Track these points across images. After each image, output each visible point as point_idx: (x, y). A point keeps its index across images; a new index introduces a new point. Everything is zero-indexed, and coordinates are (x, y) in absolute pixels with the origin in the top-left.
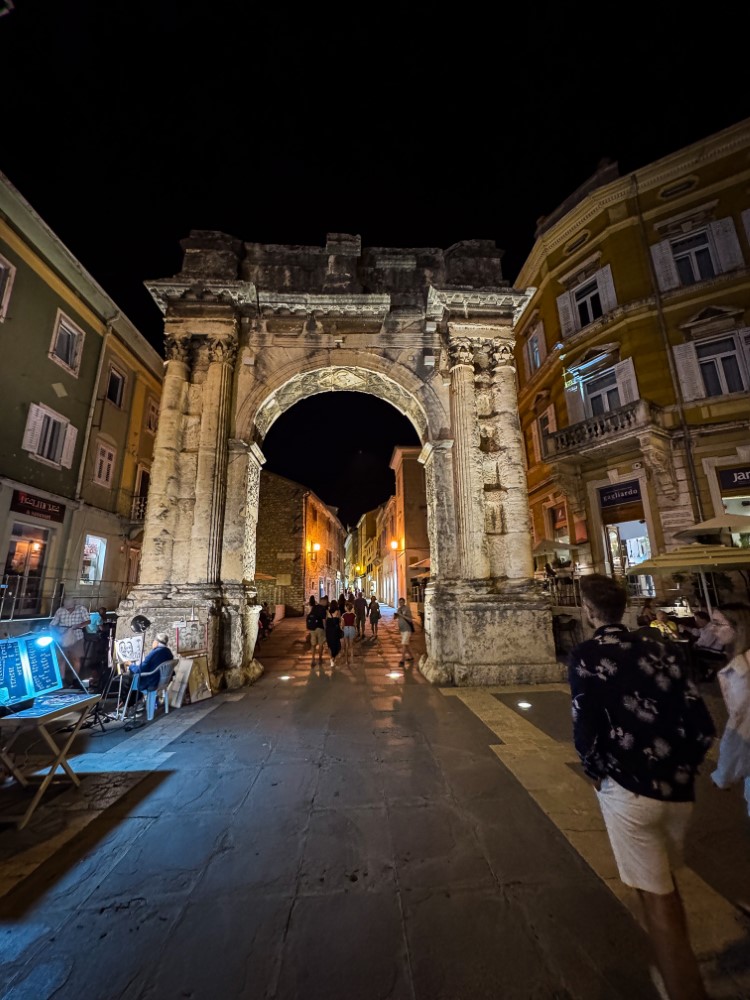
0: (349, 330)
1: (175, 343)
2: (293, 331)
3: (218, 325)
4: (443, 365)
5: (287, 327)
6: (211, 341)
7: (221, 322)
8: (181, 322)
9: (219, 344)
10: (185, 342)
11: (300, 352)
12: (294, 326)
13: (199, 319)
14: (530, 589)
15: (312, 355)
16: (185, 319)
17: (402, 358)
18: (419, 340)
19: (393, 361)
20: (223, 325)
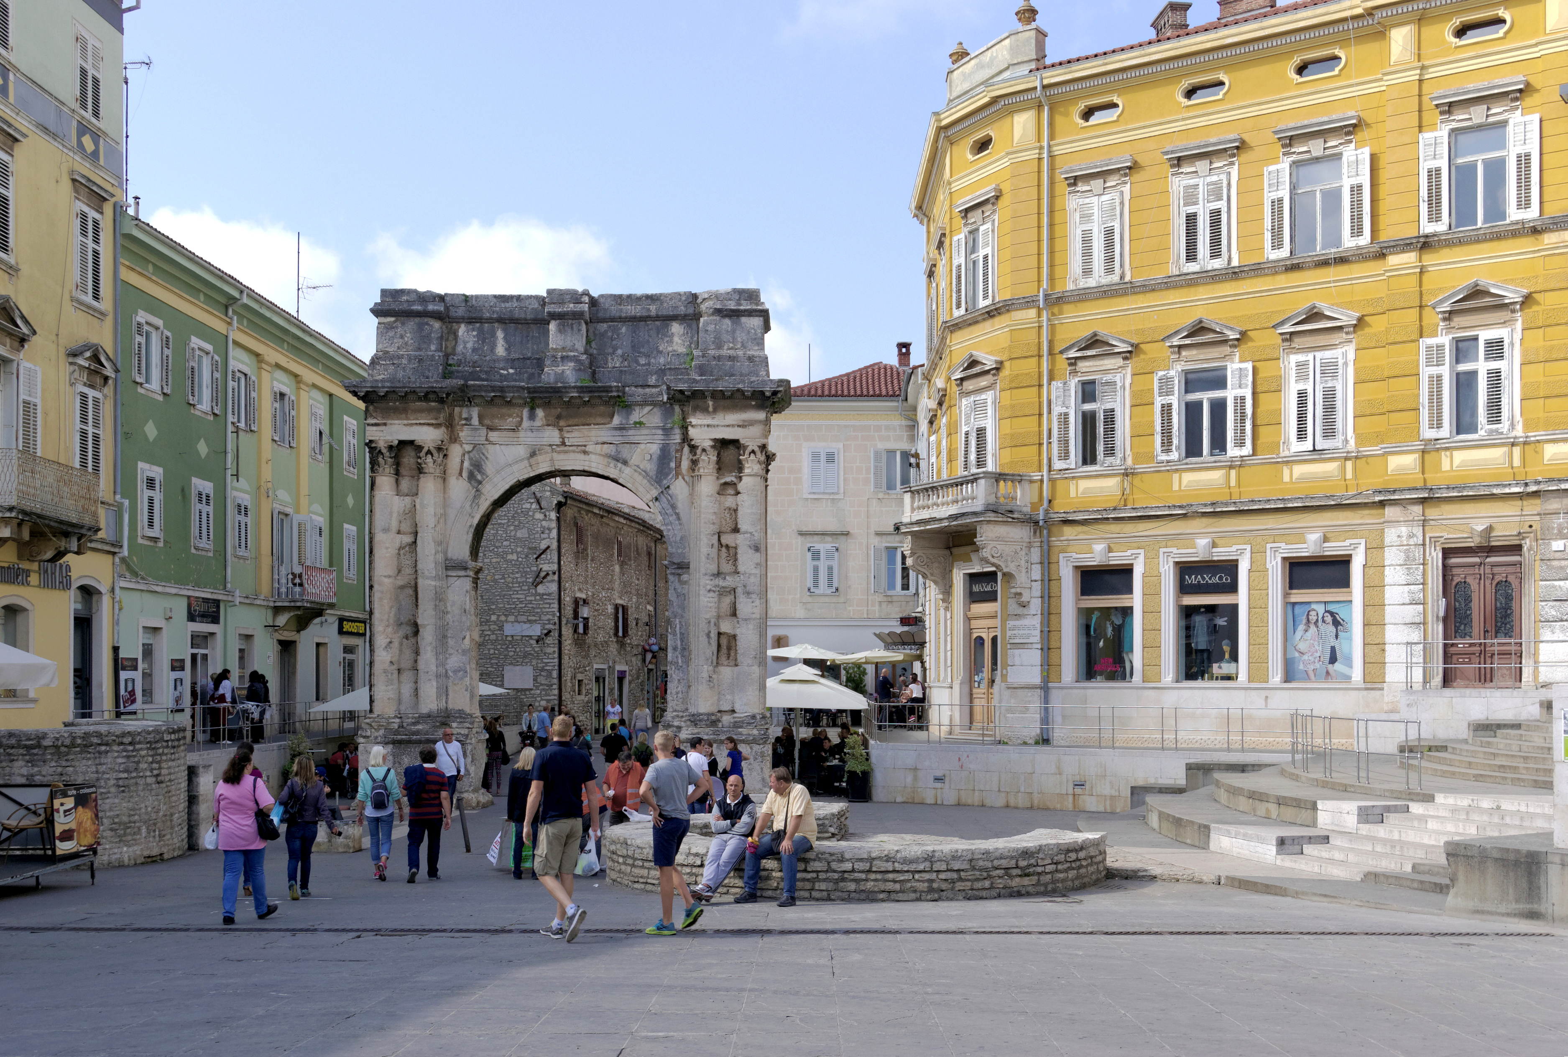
0: (576, 421)
1: (380, 451)
2: (511, 422)
3: (425, 429)
4: (685, 464)
5: (503, 417)
6: (419, 448)
7: (428, 424)
8: (385, 424)
9: (429, 452)
10: (391, 448)
11: (521, 451)
12: (510, 416)
13: (406, 422)
14: (749, 724)
15: (533, 454)
16: (389, 422)
17: (635, 459)
18: (660, 432)
19: (625, 463)
20: (431, 429)
